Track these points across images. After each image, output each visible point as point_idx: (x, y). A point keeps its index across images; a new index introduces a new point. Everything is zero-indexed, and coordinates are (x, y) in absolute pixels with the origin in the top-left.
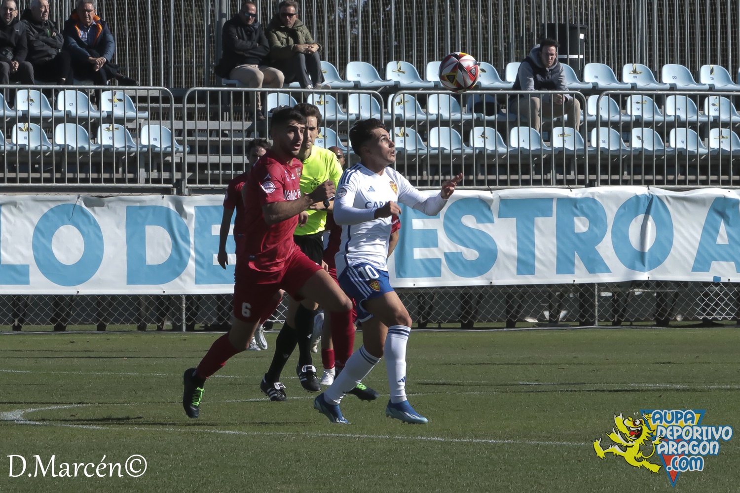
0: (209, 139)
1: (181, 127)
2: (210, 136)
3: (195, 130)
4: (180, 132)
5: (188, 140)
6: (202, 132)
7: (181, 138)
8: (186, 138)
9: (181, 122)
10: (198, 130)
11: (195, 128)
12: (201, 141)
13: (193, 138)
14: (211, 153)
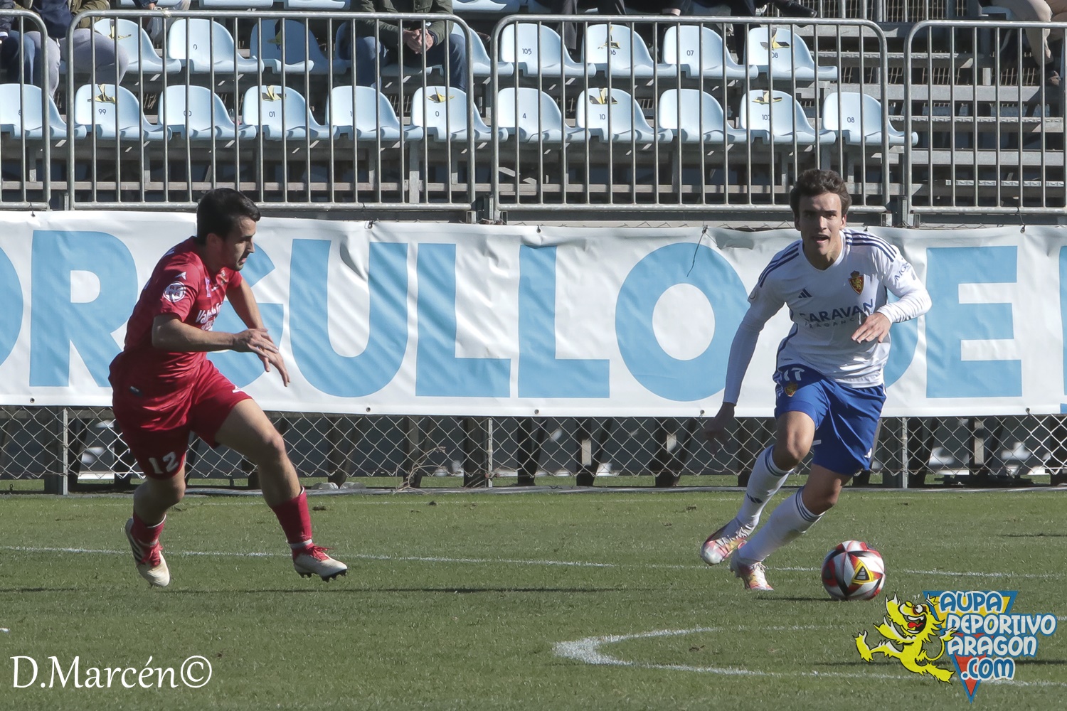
0: (955, 119)
1: (902, 97)
2: (957, 115)
3: (927, 102)
4: (898, 107)
5: (913, 121)
6: (941, 106)
7: (901, 118)
8: (911, 118)
9: (902, 87)
10: (933, 101)
11: (927, 99)
12: (940, 123)
13: (925, 118)
14: (958, 147)
